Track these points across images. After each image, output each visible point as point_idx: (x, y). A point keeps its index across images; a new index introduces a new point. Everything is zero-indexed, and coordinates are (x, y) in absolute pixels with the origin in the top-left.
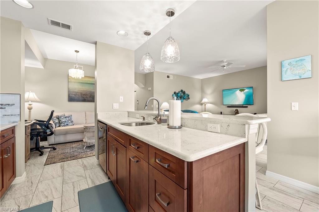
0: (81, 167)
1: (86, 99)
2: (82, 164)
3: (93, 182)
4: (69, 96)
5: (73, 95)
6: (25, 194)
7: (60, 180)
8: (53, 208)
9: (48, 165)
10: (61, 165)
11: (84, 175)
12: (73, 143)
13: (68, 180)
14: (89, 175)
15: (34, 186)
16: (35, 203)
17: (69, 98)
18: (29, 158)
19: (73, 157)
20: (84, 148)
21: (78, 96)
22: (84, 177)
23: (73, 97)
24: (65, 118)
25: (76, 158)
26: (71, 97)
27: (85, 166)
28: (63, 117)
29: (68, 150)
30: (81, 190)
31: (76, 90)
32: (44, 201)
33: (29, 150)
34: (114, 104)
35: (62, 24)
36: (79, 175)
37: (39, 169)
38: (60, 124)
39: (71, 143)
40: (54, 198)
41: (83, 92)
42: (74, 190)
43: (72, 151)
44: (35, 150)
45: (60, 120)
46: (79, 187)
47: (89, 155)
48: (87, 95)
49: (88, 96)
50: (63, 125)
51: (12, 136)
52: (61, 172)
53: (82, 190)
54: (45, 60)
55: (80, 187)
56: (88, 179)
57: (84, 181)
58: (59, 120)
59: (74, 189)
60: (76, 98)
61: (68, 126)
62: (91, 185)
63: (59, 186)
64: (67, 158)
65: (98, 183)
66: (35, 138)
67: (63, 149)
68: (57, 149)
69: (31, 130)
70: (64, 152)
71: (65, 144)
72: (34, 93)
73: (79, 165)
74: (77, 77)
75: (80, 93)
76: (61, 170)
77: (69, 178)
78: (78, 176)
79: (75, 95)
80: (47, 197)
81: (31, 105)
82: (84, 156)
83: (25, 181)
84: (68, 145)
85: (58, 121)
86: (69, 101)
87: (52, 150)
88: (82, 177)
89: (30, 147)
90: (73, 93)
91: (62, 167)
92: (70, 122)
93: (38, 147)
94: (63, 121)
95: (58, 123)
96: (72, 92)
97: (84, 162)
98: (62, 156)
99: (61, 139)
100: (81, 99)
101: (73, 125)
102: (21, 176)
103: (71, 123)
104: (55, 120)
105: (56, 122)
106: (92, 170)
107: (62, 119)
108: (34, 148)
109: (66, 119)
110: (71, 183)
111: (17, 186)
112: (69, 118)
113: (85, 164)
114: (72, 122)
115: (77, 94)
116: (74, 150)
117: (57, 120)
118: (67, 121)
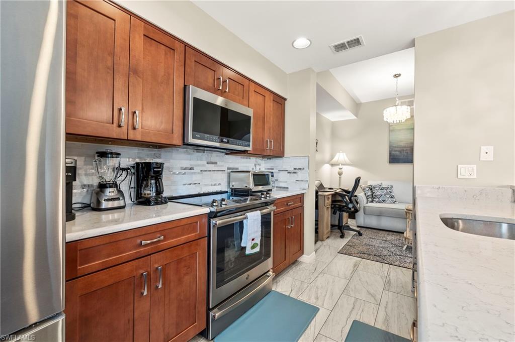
0: (381, 280)
2: (386, 275)
3: (386, 321)
4: (390, 155)
5: (397, 152)
6: (303, 280)
7: (343, 282)
8: (314, 319)
9: (342, 253)
10: (357, 263)
11: (378, 297)
12: (391, 233)
13: (352, 290)
14: (387, 302)
15: (316, 274)
16: (303, 298)
17: (390, 158)
18: (328, 237)
19: (379, 256)
20: (404, 249)
21: (405, 154)
22: (376, 300)
23: (397, 156)
24: (381, 189)
25: (382, 261)
26: (394, 156)
27: (389, 282)
28: (377, 189)
29: (377, 242)
30: (361, 321)
31: (402, 144)
32: (312, 302)
33: (329, 225)
34: (459, 166)
35: (347, 42)
36: (372, 292)
37: (331, 255)
38: (373, 198)
39: (388, 233)
40: (323, 305)
42: (351, 313)
43: (381, 246)
44: (337, 228)
45: (374, 193)
46: (359, 313)
47: (406, 265)
50: (377, 200)
51: (299, 204)
52: (351, 272)
53: (362, 323)
54: (357, 106)
55: (362, 315)
56: (382, 309)
57: (373, 308)
58: (372, 192)
59: (352, 310)
60: (402, 157)
61: (385, 203)
62: (380, 325)
63: (337, 291)
64: (369, 255)
65: (394, 330)
66: (338, 212)
67: (371, 238)
68: (364, 236)
69: (333, 201)
70: (371, 243)
71: (378, 231)
72: (344, 154)
73: (381, 274)
74: (398, 120)
75: (409, 148)
76: (352, 269)
77: (355, 289)
78: (369, 293)
79: (400, 152)
80: (317, 298)
81: (341, 169)
82: (397, 263)
83: (311, 264)
84: (382, 234)
85: (371, 194)
86: (390, 162)
87: (357, 235)
88: (375, 298)
89: (331, 222)
90: (398, 149)
91: (356, 266)
92: (388, 196)
93: (341, 225)
94: (378, 193)
95: (371, 196)
96: (395, 147)
97: (392, 274)
98: (364, 249)
99: (373, 222)
100: (411, 158)
101: (394, 203)
102: (308, 255)
103: (390, 199)
104: (367, 192)
105: (368, 194)
106: (397, 297)
107: (376, 191)
108: (336, 226)
109: (382, 191)
110: (353, 299)
111: (303, 265)
112: (388, 191)
113: (391, 277)
114: (392, 197)
115: (403, 150)
116: (386, 245)
117: (370, 191)
118: (383, 196)
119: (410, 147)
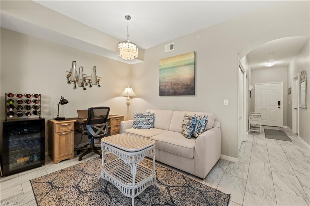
1: (177, 91)
5: (163, 87)
17: (160, 92)
21: (168, 88)
23: (163, 90)
41: (173, 81)
48: (178, 84)
49: (179, 87)
60: (166, 91)
61: (142, 129)
75: (170, 84)
79: (165, 86)
86: (160, 95)
92: (145, 123)
96: (163, 83)
100: (172, 91)
103: (146, 125)
109: (142, 118)
115: (167, 85)
118: (141, 122)
119: (171, 82)
